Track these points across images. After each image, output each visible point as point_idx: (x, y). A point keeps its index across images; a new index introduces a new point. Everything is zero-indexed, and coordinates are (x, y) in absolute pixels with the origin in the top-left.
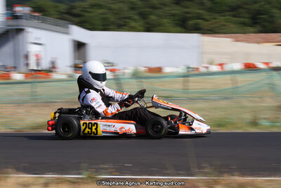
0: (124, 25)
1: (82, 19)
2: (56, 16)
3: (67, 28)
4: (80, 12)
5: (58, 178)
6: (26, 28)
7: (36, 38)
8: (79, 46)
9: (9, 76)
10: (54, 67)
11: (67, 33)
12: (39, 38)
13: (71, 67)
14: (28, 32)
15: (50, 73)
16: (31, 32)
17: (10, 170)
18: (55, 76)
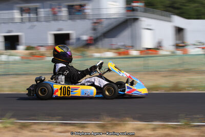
1: (181, 11)
2: (162, 9)
3: (170, 17)
4: (179, 6)
5: (163, 125)
6: (140, 18)
7: (148, 25)
8: (179, 30)
9: (128, 53)
10: (160, 46)
11: (170, 21)
13: (174, 45)
14: (141, 21)
15: (158, 51)
16: (144, 21)
17: (127, 119)
18: (161, 52)
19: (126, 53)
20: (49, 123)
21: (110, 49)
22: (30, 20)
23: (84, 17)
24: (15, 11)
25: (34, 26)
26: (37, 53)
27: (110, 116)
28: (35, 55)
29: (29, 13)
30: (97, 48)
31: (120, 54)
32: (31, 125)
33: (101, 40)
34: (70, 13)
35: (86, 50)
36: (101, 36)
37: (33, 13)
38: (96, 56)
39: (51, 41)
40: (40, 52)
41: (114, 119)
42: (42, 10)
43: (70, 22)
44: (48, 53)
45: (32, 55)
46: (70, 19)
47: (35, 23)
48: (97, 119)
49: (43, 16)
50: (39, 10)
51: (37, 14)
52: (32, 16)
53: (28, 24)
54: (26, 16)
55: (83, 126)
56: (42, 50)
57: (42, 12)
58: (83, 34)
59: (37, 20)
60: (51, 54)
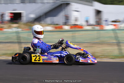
0: (121, 2)
3: (92, 3)
6: (71, 3)
7: (76, 8)
8: (98, 12)
9: (62, 27)
11: (92, 6)
12: (78, 8)
14: (71, 5)
19: (61, 28)
31: (56, 28)
35: (32, 24)
36: (43, 15)
43: (22, 4)
44: (6, 26)
46: (22, 3)
58: (30, 14)
60: (8, 27)
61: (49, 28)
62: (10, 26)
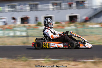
20: (68, 61)
21: (97, 23)
22: (57, 9)
23: (84, 7)
24: (50, 5)
25: (59, 12)
26: (61, 25)
27: (98, 57)
28: (60, 26)
29: (57, 5)
30: (91, 23)
32: (59, 61)
33: (93, 19)
34: (77, 5)
35: (85, 24)
36: (92, 17)
37: (58, 6)
38: (90, 27)
39: (67, 19)
40: (62, 25)
41: (100, 59)
42: (63, 4)
43: (77, 10)
44: (66, 25)
45: (58, 26)
46: (77, 8)
47: (60, 10)
48: (92, 59)
49: (64, 7)
50: (62, 4)
51: (61, 6)
52: (58, 7)
53: (56, 11)
54: (55, 7)
55: (84, 62)
56: (63, 24)
57: (63, 5)
58: (83, 16)
59: (61, 9)
60: (68, 26)
61: (97, 26)
62: (69, 25)
